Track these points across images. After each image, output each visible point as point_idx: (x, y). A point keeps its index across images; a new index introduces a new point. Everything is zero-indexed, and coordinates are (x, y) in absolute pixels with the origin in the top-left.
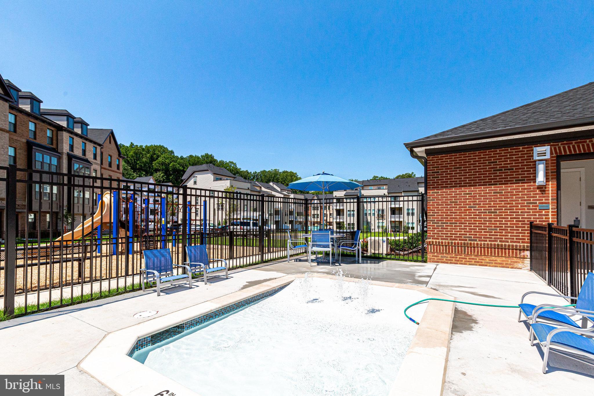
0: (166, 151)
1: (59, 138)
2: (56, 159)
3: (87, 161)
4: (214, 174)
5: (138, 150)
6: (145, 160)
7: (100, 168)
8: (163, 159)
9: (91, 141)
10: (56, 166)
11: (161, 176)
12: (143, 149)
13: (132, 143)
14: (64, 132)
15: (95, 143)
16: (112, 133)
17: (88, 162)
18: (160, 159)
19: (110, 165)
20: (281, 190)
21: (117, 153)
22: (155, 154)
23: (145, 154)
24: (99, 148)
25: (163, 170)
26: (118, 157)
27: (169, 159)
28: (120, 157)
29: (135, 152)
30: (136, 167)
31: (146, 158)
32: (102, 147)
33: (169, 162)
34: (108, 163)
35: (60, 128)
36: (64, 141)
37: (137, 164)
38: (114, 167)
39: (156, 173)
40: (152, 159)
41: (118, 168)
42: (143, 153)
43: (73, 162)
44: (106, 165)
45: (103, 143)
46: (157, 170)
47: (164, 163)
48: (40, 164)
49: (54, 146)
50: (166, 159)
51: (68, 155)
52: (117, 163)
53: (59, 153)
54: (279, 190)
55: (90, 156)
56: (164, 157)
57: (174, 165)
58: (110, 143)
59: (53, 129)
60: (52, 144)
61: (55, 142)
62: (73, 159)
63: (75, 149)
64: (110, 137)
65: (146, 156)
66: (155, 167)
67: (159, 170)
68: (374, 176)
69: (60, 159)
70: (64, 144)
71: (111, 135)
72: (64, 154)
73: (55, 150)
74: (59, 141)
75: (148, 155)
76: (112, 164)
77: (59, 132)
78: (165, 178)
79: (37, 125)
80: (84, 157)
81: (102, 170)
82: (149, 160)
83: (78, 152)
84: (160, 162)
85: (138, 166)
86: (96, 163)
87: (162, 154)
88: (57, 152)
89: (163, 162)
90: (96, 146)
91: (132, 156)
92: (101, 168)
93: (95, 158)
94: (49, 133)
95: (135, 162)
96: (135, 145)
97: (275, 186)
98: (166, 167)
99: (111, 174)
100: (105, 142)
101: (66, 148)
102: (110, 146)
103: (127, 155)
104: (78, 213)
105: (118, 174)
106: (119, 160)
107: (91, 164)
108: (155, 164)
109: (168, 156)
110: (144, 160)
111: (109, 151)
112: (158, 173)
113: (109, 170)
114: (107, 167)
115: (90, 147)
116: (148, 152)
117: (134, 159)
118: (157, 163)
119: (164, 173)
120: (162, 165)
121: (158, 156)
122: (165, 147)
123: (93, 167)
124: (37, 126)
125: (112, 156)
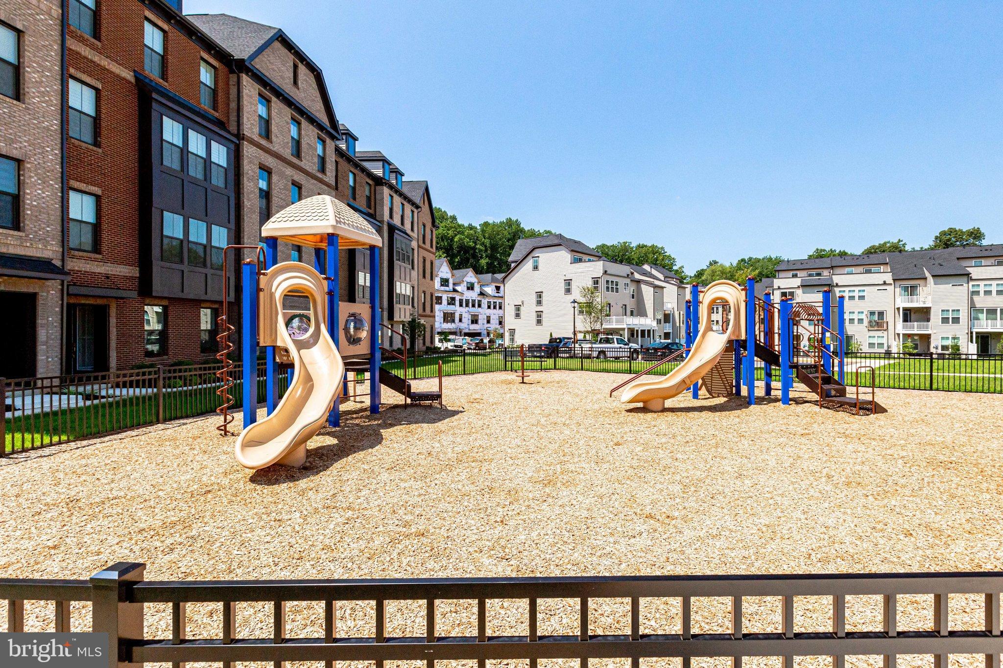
0: (446, 217)
1: (378, 197)
4: (572, 251)
7: (417, 246)
9: (408, 201)
14: (385, 188)
15: (412, 203)
16: (427, 187)
17: (407, 235)
19: (424, 240)
20: (665, 277)
21: (430, 220)
24: (415, 212)
26: (431, 226)
27: (452, 229)
28: (434, 226)
32: (419, 209)
33: (453, 235)
34: (422, 237)
35: (378, 181)
36: (384, 201)
38: (428, 245)
41: (432, 246)
43: (395, 235)
44: (420, 240)
45: (419, 203)
51: (388, 226)
52: (431, 236)
53: (379, 222)
54: (661, 277)
55: (408, 225)
57: (460, 239)
58: (424, 203)
59: (369, 181)
60: (370, 207)
61: (373, 203)
62: (396, 231)
63: (394, 215)
64: (425, 194)
68: (817, 250)
70: (385, 207)
71: (425, 190)
72: (385, 223)
73: (373, 217)
76: (426, 238)
77: (378, 188)
80: (402, 228)
83: (397, 219)
86: (414, 237)
88: (376, 220)
90: (413, 207)
93: (412, 230)
94: (367, 190)
97: (654, 272)
99: (425, 256)
100: (421, 201)
101: (386, 214)
102: (424, 208)
105: (432, 255)
106: (432, 231)
109: (450, 225)
111: (422, 218)
113: (424, 248)
114: (422, 243)
115: (407, 210)
123: (411, 244)
124: (356, 178)
125: (426, 225)
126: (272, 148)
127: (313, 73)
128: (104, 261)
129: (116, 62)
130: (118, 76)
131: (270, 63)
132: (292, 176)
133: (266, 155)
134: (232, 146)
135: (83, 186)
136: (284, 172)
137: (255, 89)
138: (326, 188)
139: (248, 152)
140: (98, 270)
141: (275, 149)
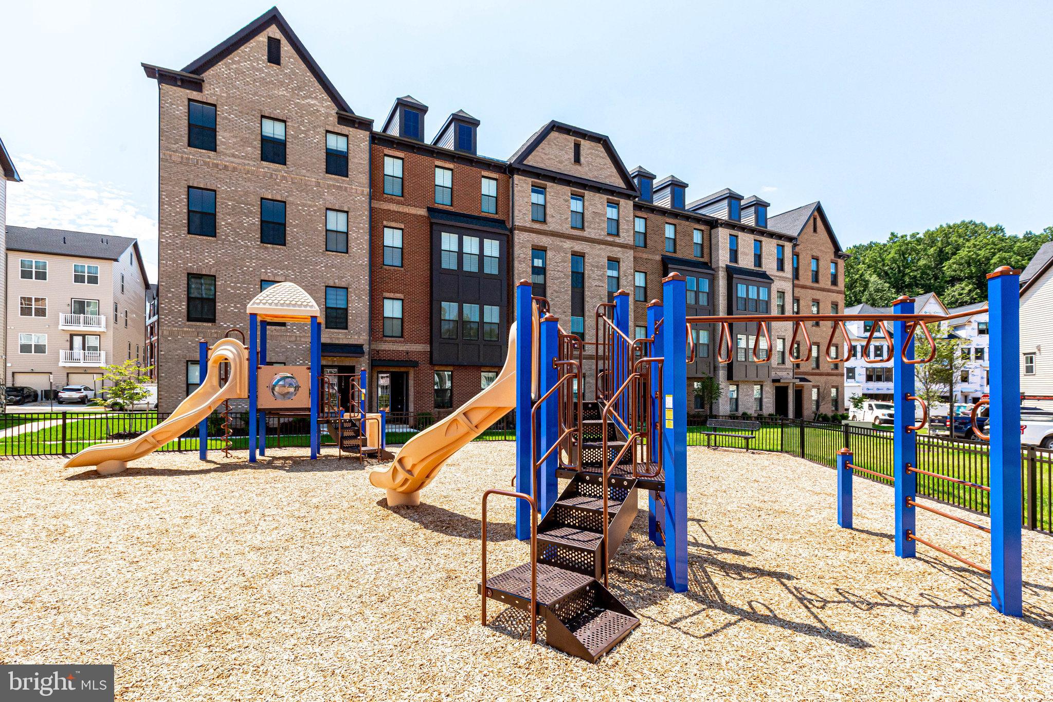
0: (980, 232)
1: (713, 241)
2: (707, 281)
3: (764, 275)
5: (907, 244)
6: (924, 262)
7: (791, 286)
8: (969, 252)
9: (772, 235)
10: (708, 293)
11: (965, 291)
12: (919, 241)
13: (892, 234)
14: (721, 230)
15: (780, 237)
16: (819, 209)
17: (767, 277)
18: (963, 253)
19: (816, 278)
21: (830, 250)
22: (948, 244)
23: (925, 250)
24: (788, 246)
25: (970, 277)
26: (833, 257)
27: (989, 247)
28: (839, 257)
29: (899, 250)
30: (904, 282)
31: (926, 257)
32: (796, 242)
33: (988, 255)
34: (810, 274)
35: (713, 224)
36: (720, 245)
37: (904, 275)
38: (825, 282)
39: (953, 286)
40: (942, 257)
41: (834, 282)
42: (919, 247)
43: (734, 281)
44: (806, 278)
45: (799, 235)
46: (954, 280)
47: (973, 258)
48: (693, 294)
49: (705, 259)
50: (980, 249)
51: (727, 271)
52: (833, 271)
53: (713, 270)
55: (769, 265)
56: (975, 246)
58: (815, 230)
59: (702, 227)
60: (702, 256)
61: (706, 251)
62: (735, 276)
63: (741, 258)
64: (815, 219)
65: (926, 254)
66: (949, 273)
67: (960, 280)
69: (713, 281)
70: (720, 251)
71: (816, 213)
72: (721, 269)
73: (707, 265)
74: (713, 247)
75: (931, 251)
76: (820, 274)
77: (713, 231)
78: (976, 294)
79: (678, 226)
80: (757, 269)
81: (796, 290)
82: (935, 261)
83: (746, 261)
84: (962, 258)
85: (907, 279)
86: (783, 277)
87: (968, 240)
88: (710, 268)
89: (969, 257)
90: (781, 242)
91: (894, 261)
92: (794, 286)
93: (781, 267)
94: (697, 237)
95: (900, 271)
96: (899, 235)
98: (978, 270)
99: (818, 297)
100: (805, 230)
101: (723, 258)
102: (815, 237)
103: (883, 260)
104: (746, 379)
105: (835, 294)
106: (836, 264)
107: (772, 280)
108: (949, 268)
109: (985, 241)
110: (922, 262)
111: (812, 249)
112: (957, 286)
113: (812, 288)
114: (809, 283)
115: (770, 247)
116: (933, 242)
117: (899, 267)
118: (954, 263)
119: (974, 283)
120: (969, 265)
121: (957, 248)
122: (978, 222)
123: (775, 287)
124: (678, 228)
125: (821, 258)
126: (547, 229)
127: (600, 143)
128: (406, 342)
129: (414, 206)
130: (414, 215)
131: (545, 154)
132: (571, 248)
133: (540, 236)
134: (505, 238)
135: (392, 295)
136: (561, 247)
137: (528, 184)
138: (619, 249)
139: (519, 239)
140: (401, 349)
141: (551, 228)
